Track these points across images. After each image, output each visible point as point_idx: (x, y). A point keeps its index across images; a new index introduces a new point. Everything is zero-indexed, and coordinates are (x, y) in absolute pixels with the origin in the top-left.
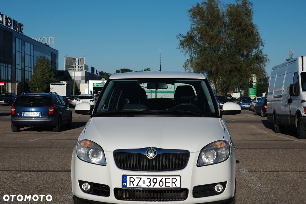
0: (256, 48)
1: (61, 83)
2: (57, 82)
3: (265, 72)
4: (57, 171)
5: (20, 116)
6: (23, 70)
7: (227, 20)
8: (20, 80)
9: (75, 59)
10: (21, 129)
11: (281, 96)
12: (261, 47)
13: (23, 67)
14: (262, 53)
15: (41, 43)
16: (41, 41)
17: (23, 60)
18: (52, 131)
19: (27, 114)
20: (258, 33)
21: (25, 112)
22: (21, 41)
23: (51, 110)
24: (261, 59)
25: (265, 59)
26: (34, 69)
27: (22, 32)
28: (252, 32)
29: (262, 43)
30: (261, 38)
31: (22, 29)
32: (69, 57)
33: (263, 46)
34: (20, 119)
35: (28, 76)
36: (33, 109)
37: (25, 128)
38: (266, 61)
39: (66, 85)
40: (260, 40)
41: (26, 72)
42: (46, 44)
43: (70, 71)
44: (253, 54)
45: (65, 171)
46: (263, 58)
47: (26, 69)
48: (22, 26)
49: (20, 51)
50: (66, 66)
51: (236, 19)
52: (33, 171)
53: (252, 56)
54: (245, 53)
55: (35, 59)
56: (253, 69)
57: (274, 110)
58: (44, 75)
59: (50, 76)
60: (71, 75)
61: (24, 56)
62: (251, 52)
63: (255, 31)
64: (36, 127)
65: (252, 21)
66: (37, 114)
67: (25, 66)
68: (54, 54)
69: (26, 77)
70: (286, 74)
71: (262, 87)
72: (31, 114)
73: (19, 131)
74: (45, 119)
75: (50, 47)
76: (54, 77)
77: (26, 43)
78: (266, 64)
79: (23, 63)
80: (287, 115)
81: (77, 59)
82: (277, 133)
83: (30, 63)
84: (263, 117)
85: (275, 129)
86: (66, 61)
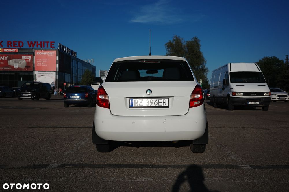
0: (202, 64)
1: (97, 84)
2: (95, 83)
3: (206, 78)
4: (81, 127)
5: (69, 98)
6: (77, 77)
7: (186, 49)
8: (75, 83)
9: (105, 71)
10: (70, 106)
11: (217, 87)
12: (205, 64)
13: (77, 75)
14: (205, 67)
15: (86, 62)
16: (87, 62)
17: (77, 71)
18: (87, 107)
19: (73, 97)
20: (203, 56)
21: (71, 96)
22: (75, 61)
23: (87, 95)
24: (205, 70)
25: (207, 70)
26: (83, 76)
27: (76, 57)
28: (200, 56)
29: (205, 62)
30: (205, 59)
31: (76, 55)
32: (102, 70)
33: (206, 63)
34: (69, 100)
35: (79, 80)
36: (76, 95)
37: (72, 105)
38: (207, 71)
39: (99, 85)
40: (204, 60)
41: (78, 78)
42: (89, 63)
43: (102, 78)
44: (200, 68)
45: (86, 127)
46: (206, 70)
47: (78, 76)
48: (76, 53)
49: (75, 67)
50: (100, 75)
51: (191, 49)
52: (65, 127)
53: (199, 68)
54: (196, 67)
55: (83, 71)
56: (201, 76)
57: (214, 95)
58: (88, 79)
59: (91, 80)
60: (102, 80)
61: (77, 69)
62: (199, 66)
63: (201, 55)
64: (78, 104)
65: (200, 50)
66: (78, 97)
67: (78, 75)
68: (94, 69)
69: (78, 81)
70: (221, 74)
71: (205, 86)
72: (75, 97)
73: (68, 107)
74: (83, 100)
75: (92, 64)
76: (93, 81)
77: (78, 62)
78: (207, 73)
79: (77, 73)
80: (222, 97)
81: (106, 71)
82: (216, 107)
83: (80, 73)
84: (206, 100)
85: (214, 105)
86: (100, 72)
